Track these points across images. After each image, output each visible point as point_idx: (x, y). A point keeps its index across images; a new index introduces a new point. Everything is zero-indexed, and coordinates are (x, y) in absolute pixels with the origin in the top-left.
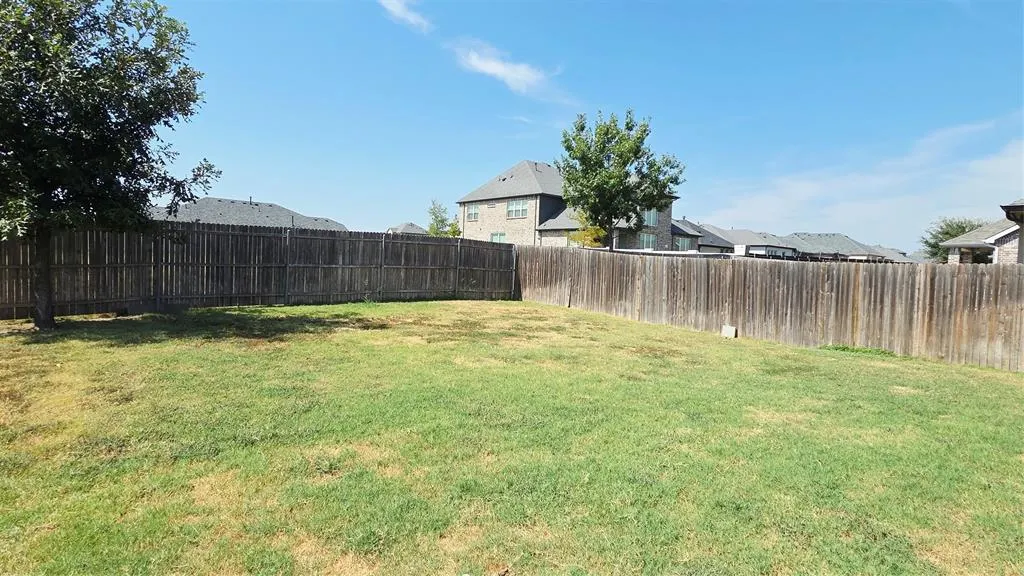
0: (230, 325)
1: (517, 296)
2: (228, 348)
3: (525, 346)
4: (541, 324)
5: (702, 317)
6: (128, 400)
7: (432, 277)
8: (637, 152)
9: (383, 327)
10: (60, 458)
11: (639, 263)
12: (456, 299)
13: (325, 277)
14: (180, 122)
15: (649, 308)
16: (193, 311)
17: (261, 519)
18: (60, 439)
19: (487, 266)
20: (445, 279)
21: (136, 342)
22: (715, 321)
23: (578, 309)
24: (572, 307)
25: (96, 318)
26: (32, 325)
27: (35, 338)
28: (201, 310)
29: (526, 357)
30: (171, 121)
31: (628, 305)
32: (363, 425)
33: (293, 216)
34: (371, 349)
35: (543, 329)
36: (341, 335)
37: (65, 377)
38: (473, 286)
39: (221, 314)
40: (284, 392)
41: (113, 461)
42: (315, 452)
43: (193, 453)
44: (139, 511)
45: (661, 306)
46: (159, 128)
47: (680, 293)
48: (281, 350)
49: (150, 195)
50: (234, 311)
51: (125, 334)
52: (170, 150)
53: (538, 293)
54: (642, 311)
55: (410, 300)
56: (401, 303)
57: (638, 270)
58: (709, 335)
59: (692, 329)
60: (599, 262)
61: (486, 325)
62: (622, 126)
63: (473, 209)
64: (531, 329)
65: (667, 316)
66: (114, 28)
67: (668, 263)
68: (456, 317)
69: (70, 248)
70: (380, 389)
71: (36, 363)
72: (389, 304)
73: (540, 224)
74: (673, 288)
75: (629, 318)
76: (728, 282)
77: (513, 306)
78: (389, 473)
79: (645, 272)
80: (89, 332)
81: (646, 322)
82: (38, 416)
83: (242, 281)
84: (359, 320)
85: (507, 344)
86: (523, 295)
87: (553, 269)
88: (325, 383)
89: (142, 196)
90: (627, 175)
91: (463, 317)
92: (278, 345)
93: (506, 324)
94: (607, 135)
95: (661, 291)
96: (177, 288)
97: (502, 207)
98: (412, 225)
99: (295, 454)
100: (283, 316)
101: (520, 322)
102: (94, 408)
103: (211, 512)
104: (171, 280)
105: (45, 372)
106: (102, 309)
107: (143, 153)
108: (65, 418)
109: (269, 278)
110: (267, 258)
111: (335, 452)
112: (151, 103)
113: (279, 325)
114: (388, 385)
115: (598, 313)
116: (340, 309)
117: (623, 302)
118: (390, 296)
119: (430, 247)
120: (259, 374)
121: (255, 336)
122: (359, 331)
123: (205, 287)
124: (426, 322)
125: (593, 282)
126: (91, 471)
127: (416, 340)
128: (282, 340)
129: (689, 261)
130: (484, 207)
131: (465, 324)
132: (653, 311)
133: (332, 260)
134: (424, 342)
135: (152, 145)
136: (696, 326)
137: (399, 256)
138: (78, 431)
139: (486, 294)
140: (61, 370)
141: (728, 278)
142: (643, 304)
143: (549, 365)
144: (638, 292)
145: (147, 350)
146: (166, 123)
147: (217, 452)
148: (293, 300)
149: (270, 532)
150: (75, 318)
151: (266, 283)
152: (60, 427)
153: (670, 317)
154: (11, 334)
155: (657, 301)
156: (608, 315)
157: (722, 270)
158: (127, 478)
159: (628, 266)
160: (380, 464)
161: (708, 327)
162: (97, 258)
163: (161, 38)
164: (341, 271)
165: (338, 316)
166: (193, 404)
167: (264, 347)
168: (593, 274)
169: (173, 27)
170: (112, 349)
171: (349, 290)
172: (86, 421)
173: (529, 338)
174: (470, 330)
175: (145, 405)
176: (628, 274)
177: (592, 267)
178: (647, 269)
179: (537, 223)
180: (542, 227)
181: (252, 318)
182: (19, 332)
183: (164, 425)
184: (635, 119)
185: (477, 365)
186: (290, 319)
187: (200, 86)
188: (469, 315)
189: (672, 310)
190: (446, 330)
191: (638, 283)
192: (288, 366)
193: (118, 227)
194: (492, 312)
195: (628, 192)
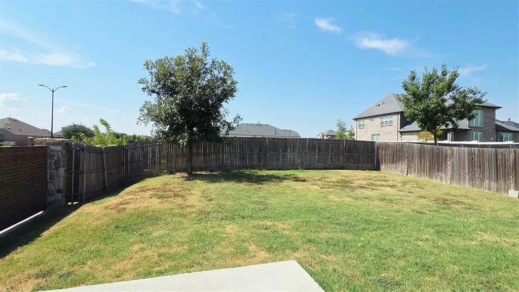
0: (244, 177)
1: (378, 168)
2: (243, 186)
3: (368, 193)
4: (384, 183)
5: (493, 185)
6: (211, 200)
7: (331, 158)
8: (449, 88)
9: (304, 181)
10: (194, 215)
11: (449, 151)
12: (343, 169)
13: (283, 158)
14: (231, 101)
15: (457, 176)
16: (234, 171)
17: (242, 238)
18: (193, 210)
19: (360, 153)
20: (338, 160)
21: (215, 182)
22: (503, 186)
23: (412, 176)
24: (409, 175)
25: (204, 173)
26: (186, 175)
27: (188, 179)
28: (237, 171)
29: (365, 198)
30: (228, 101)
31: (443, 175)
32: (282, 217)
33: (275, 129)
34: (295, 189)
35: (383, 185)
36: (285, 183)
37: (195, 192)
38: (352, 163)
39: (243, 173)
40: (258, 203)
41: (206, 217)
42: (263, 223)
43: (227, 218)
44: (211, 231)
45: (465, 177)
46: (223, 103)
47: (477, 169)
48: (261, 188)
49: (220, 129)
50: (247, 172)
51: (212, 179)
52: (227, 111)
53: (389, 167)
54: (452, 179)
55: (320, 169)
56: (316, 171)
57: (448, 155)
58: (498, 195)
59: (487, 191)
60: (424, 150)
61: (354, 182)
62: (439, 74)
63: (362, 122)
64: (377, 186)
65: (469, 182)
66: (212, 71)
67: (468, 151)
68: (339, 178)
69: (198, 148)
70: (293, 205)
71: (188, 187)
72: (310, 171)
73: (401, 129)
74: (472, 165)
75: (444, 182)
76: (511, 163)
77: (374, 174)
78: (284, 232)
79: (453, 157)
80: (202, 178)
81: (455, 185)
82: (189, 203)
83: (251, 160)
84: (295, 178)
85: (359, 192)
86: (381, 168)
87: (398, 154)
88: (273, 201)
89: (218, 129)
90: (444, 101)
91: (343, 178)
92: (260, 186)
93: (364, 182)
94: (430, 80)
95: (464, 168)
96: (228, 162)
97: (378, 120)
98: (332, 131)
99: (256, 223)
100: (265, 174)
101: (372, 181)
102: (202, 202)
103: (229, 234)
104: (227, 160)
105: (190, 190)
106: (206, 170)
107: (218, 113)
108: (195, 204)
109: (261, 158)
110: (260, 150)
111: (269, 224)
112: (221, 96)
113: (262, 178)
114: (296, 204)
115: (424, 179)
116: (288, 172)
117: (440, 173)
118: (311, 167)
119: (330, 144)
120: (251, 196)
121: (253, 182)
122: (293, 182)
123: (237, 162)
124: (324, 180)
125: (421, 162)
126: (201, 219)
127: (316, 187)
128: (262, 184)
129: (483, 151)
130: (367, 121)
131: (343, 181)
132: (459, 179)
133: (285, 150)
134: (319, 188)
135: (221, 110)
136: (490, 189)
137: (315, 149)
138: (198, 208)
139: (360, 167)
140: (194, 190)
141: (511, 161)
142: (453, 175)
143: (376, 203)
144: (449, 168)
145: (217, 185)
146: (226, 101)
147: (234, 219)
148: (270, 168)
149: (244, 241)
150: (198, 173)
151: (260, 161)
152: (193, 206)
153: (471, 183)
154: (181, 177)
155: (462, 173)
156: (431, 180)
157: (506, 156)
158: (209, 222)
159: (442, 153)
160: (283, 229)
161: (498, 190)
162: (205, 150)
163: (225, 73)
164: (290, 155)
165: (287, 175)
166: (229, 203)
167: (255, 186)
168: (421, 157)
169: (229, 68)
170: (208, 184)
171: (293, 164)
172: (200, 205)
173: (372, 189)
174: (344, 184)
175: (215, 202)
176: (442, 157)
177: (420, 153)
178: (455, 155)
179: (399, 128)
180: (402, 130)
181: (253, 175)
182: (183, 177)
183: (220, 209)
184: (448, 70)
185: (339, 199)
186: (267, 176)
187: (237, 86)
188: (347, 177)
189: (472, 179)
190: (332, 184)
191: (449, 163)
192: (261, 194)
193: (211, 140)
194: (359, 176)
195: (444, 110)
